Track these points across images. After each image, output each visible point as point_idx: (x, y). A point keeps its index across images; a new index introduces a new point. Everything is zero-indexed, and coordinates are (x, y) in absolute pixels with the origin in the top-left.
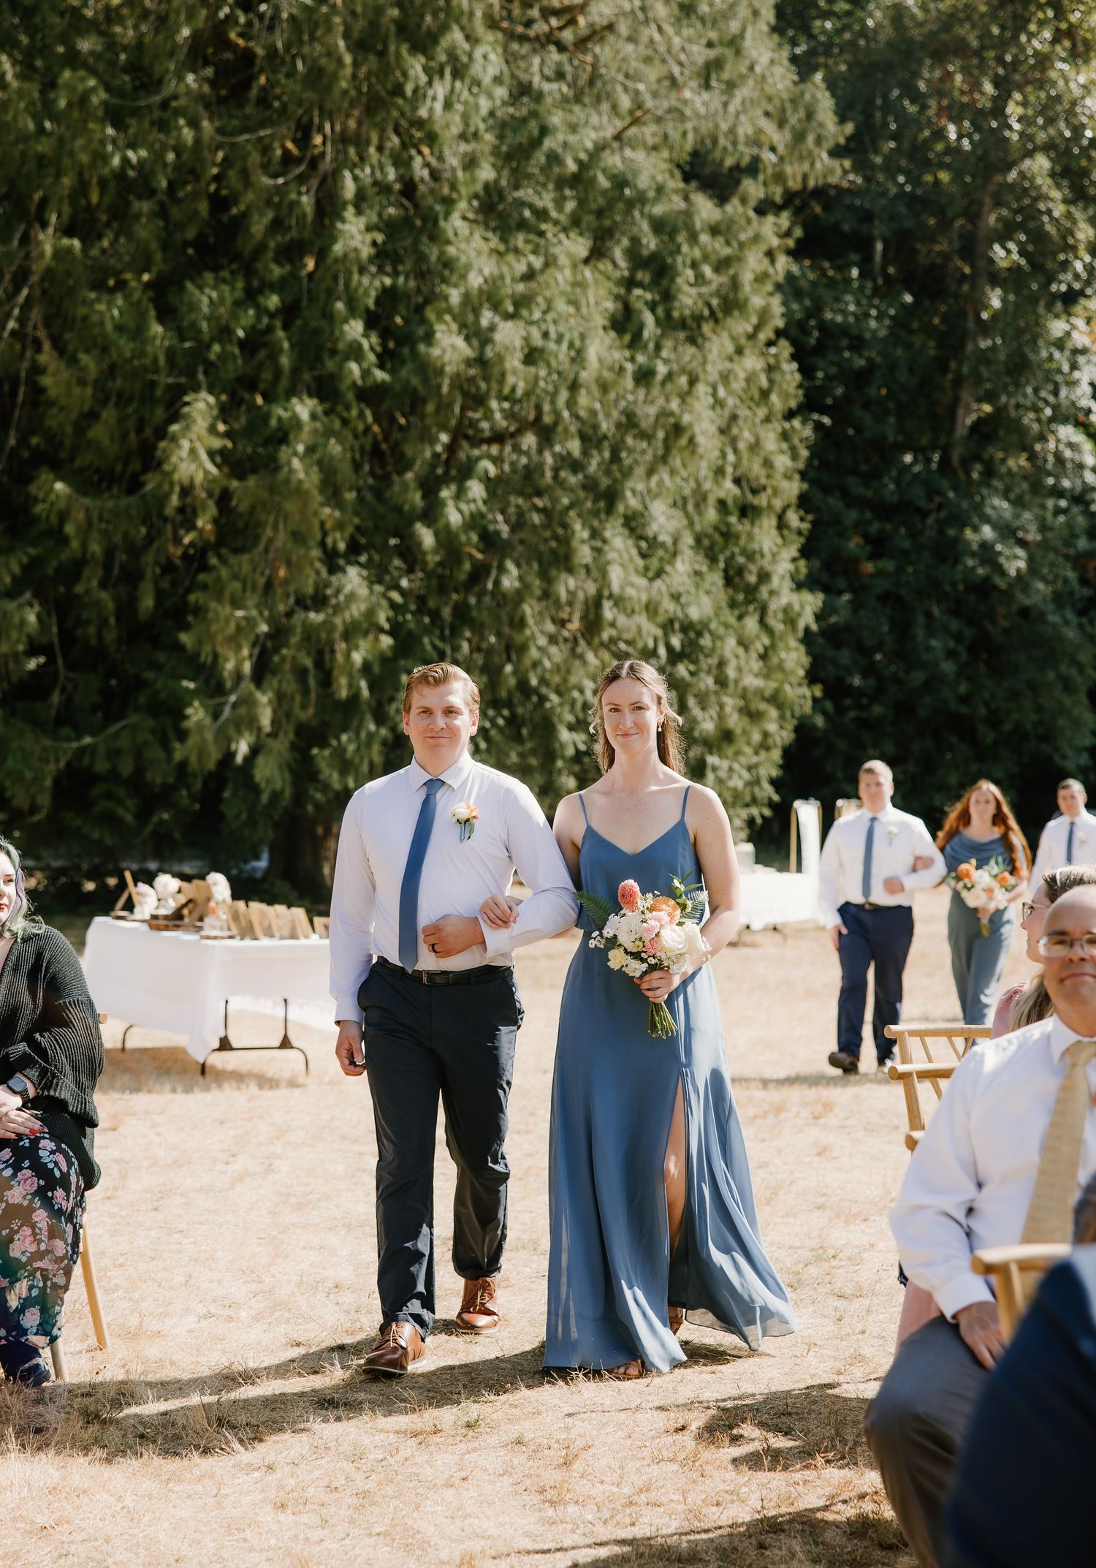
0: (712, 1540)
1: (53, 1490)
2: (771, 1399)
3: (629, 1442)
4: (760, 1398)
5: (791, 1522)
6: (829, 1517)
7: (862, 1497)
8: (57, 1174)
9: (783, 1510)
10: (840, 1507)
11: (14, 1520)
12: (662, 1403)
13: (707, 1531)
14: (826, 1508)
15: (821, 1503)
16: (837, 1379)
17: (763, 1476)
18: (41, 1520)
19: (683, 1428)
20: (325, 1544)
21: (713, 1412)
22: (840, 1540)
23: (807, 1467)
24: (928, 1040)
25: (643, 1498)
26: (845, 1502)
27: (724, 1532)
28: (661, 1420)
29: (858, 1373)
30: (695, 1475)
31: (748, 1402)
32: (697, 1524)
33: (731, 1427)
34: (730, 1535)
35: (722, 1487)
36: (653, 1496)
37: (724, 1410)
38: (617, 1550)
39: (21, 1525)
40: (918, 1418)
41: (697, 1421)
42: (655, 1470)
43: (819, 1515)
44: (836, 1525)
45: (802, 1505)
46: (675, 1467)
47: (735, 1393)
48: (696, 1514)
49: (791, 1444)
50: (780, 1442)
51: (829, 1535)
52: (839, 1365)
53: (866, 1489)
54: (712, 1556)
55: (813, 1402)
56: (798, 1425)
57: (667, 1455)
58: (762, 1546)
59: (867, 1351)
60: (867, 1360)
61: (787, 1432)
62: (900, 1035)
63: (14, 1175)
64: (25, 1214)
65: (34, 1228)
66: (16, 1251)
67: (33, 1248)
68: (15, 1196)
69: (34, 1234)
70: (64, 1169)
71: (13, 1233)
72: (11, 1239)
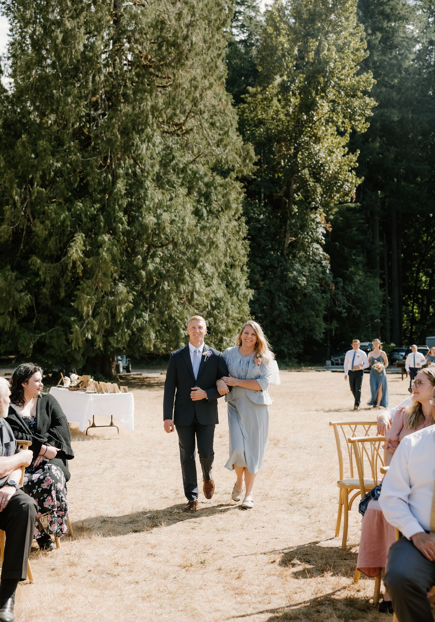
0: (299, 609)
1: (63, 595)
2: (300, 548)
3: (257, 567)
4: (296, 548)
5: (324, 600)
6: (336, 597)
7: (344, 588)
9: (320, 595)
10: (338, 593)
11: (50, 608)
12: (264, 551)
13: (296, 605)
14: (333, 594)
15: (331, 591)
16: (318, 540)
17: (309, 580)
18: (60, 608)
19: (274, 561)
20: (163, 616)
21: (282, 555)
22: (343, 607)
23: (323, 576)
24: (343, 426)
25: (269, 591)
26: (339, 591)
27: (303, 605)
28: (266, 558)
29: (323, 537)
30: (284, 581)
31: (292, 550)
32: (292, 602)
33: (290, 561)
34: (305, 607)
35: (295, 586)
36: (272, 590)
37: (286, 553)
39: (52, 610)
40: (408, 580)
41: (278, 558)
42: (269, 579)
43: (333, 597)
44: (340, 601)
45: (324, 593)
46: (276, 578)
47: (287, 547)
48: (289, 597)
49: (312, 566)
50: (308, 566)
51: (339, 605)
52: (316, 535)
53: (344, 585)
54: (301, 616)
55: (313, 549)
56: (311, 559)
57: (273, 573)
58: (318, 611)
59: (323, 528)
60: (324, 532)
61: (309, 562)
62: (334, 425)
63: (44, 478)
64: (48, 492)
65: (52, 497)
66: (46, 505)
67: (52, 504)
68: (45, 486)
69: (52, 499)
70: (60, 476)
71: (45, 498)
72: (44, 500)
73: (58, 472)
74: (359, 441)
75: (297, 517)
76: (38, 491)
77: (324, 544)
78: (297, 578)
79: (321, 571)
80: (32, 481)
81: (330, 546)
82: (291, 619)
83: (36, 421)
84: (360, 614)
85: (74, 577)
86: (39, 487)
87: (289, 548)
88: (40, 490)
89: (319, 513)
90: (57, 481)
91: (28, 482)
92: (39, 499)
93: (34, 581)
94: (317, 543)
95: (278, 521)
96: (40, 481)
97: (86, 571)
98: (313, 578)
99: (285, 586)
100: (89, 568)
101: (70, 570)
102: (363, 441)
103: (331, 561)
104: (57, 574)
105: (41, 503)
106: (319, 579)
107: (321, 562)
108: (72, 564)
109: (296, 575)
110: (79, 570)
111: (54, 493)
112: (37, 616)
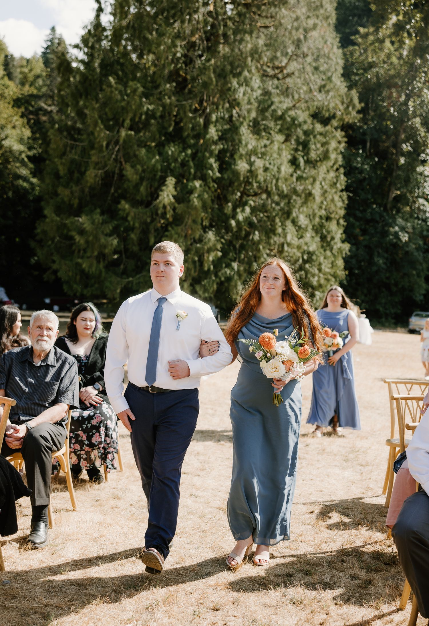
0: (324, 557)
1: (100, 524)
2: (342, 502)
4: (338, 502)
5: (351, 551)
6: (365, 550)
7: (376, 542)
8: (108, 416)
9: (349, 546)
10: (368, 546)
11: (86, 534)
12: (305, 502)
13: (322, 553)
14: (363, 546)
15: (361, 544)
16: (362, 496)
17: (341, 532)
18: (96, 535)
19: (313, 512)
20: (190, 551)
21: (322, 506)
22: (369, 560)
23: (357, 530)
24: (397, 384)
25: (299, 539)
26: (370, 544)
27: (329, 554)
28: (305, 509)
29: (370, 494)
30: (317, 531)
31: (334, 503)
32: (319, 551)
33: (329, 513)
34: (331, 555)
35: (327, 536)
36: (303, 538)
37: (326, 506)
38: (291, 559)
39: (89, 536)
40: (414, 532)
41: (317, 510)
42: (303, 528)
43: (361, 549)
44: (367, 553)
45: (354, 545)
46: (310, 527)
47: (329, 499)
48: (318, 546)
49: (349, 520)
50: (346, 520)
51: (365, 557)
52: (363, 491)
53: (376, 539)
54: (325, 564)
55: (355, 504)
56: (351, 513)
57: (307, 522)
58: (342, 561)
59: (371, 486)
60: (372, 489)
61: (348, 516)
62: (389, 383)
63: (94, 415)
64: (97, 428)
65: (100, 433)
66: (94, 440)
67: (100, 440)
68: (94, 422)
69: (100, 435)
70: (111, 414)
71: (93, 434)
72: (92, 436)
73: (109, 410)
74: (402, 399)
75: (348, 474)
76: (87, 427)
77: (368, 500)
78: (331, 529)
79: (356, 524)
80: (82, 417)
81: (374, 503)
82: (313, 565)
83: (88, 360)
84: (384, 567)
85: (116, 509)
86: (89, 423)
87: (331, 501)
88: (89, 425)
89: (371, 472)
90: (106, 419)
91: (79, 417)
92: (88, 434)
93: (77, 509)
94: (361, 498)
95: (328, 476)
96: (90, 418)
97: (128, 505)
98: (347, 531)
99: (316, 535)
100: (131, 503)
101: (112, 503)
102: (406, 399)
103: (369, 517)
104: (101, 505)
105: (89, 438)
106: (353, 532)
107: (359, 517)
108: (116, 497)
109: (330, 527)
110: (121, 504)
111: (102, 430)
112: (73, 540)
